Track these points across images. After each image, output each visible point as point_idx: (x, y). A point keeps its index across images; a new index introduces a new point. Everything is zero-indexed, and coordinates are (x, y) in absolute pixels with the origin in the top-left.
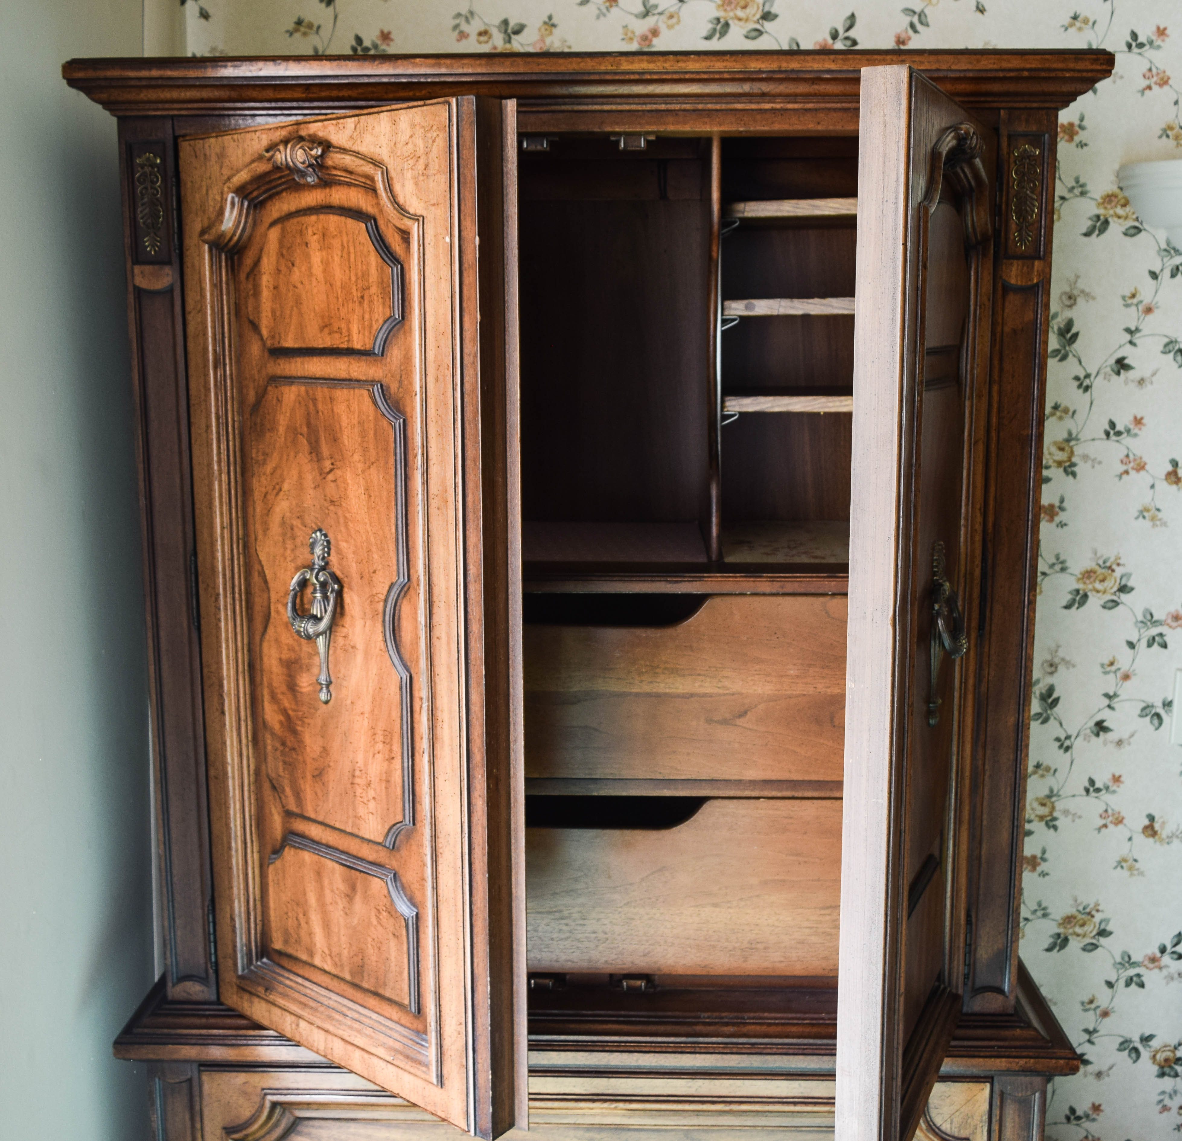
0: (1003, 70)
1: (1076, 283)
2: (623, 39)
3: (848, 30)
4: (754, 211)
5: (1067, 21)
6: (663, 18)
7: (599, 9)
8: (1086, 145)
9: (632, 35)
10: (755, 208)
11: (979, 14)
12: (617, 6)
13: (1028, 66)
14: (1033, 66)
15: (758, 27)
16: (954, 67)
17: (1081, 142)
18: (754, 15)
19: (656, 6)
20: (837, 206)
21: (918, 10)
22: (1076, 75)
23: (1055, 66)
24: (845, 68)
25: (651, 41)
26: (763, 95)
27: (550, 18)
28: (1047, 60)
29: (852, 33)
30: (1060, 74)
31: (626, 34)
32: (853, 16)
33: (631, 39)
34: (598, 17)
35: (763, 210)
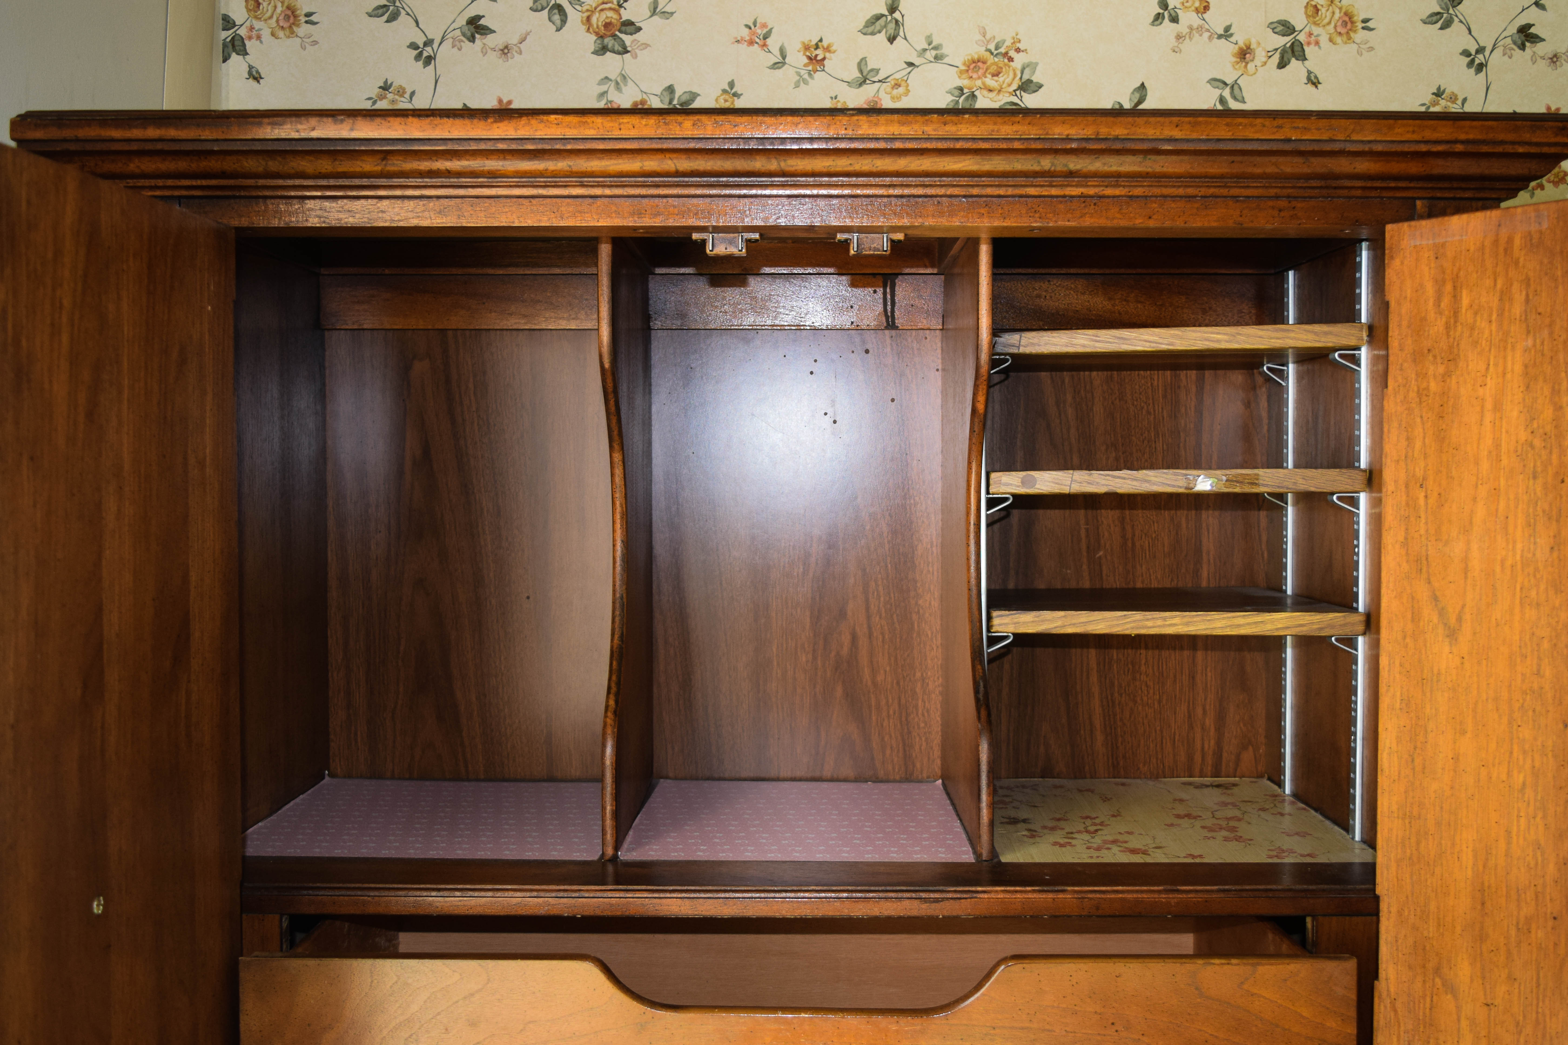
0: (1426, 142)
3: (1138, 103)
4: (1033, 344)
6: (884, 86)
10: (1035, 341)
11: (1311, 88)
12: (823, 70)
13: (1463, 137)
14: (1471, 136)
16: (1355, 137)
19: (877, 71)
20: (1156, 338)
21: (1230, 81)
22: (1533, 150)
23: (1501, 136)
24: (1194, 136)
26: (1071, 174)
27: (732, 84)
30: (1509, 149)
32: (1143, 87)
34: (797, 85)
35: (1046, 344)
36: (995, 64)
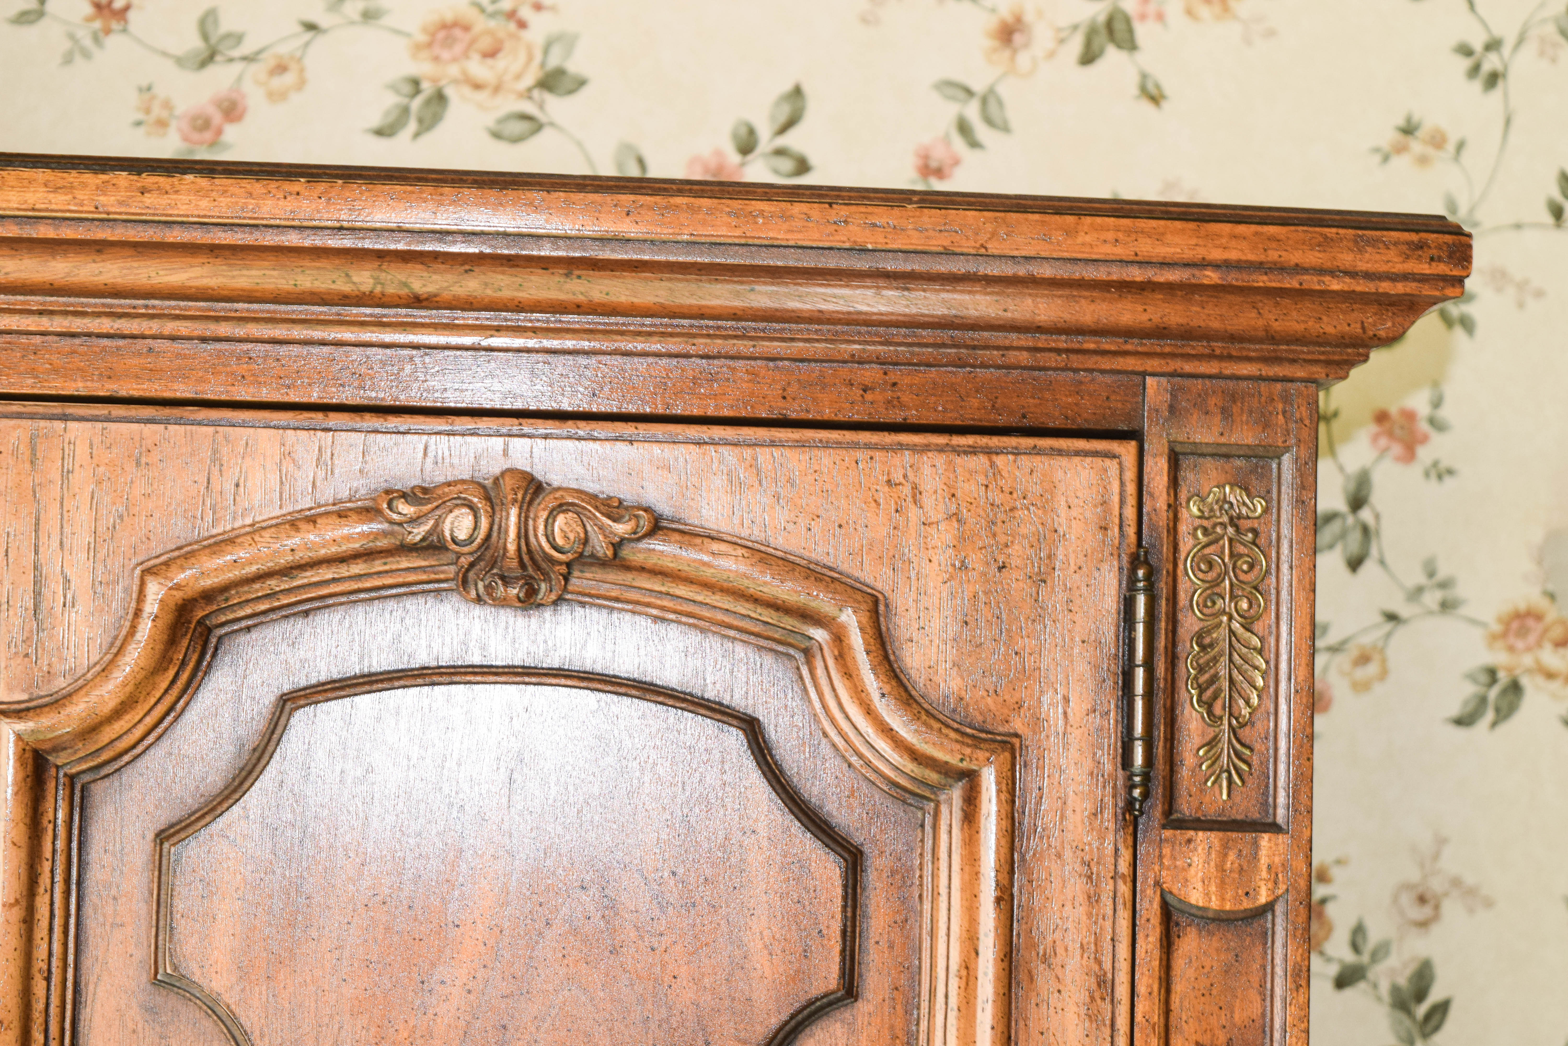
1: (1436, 856)
2: (138, 124)
3: (785, 128)
5: (1388, 136)
6: (253, 68)
7: (72, 37)
8: (1450, 472)
9: (164, 114)
11: (1147, 107)
12: (124, 31)
13: (1217, 255)
14: (1233, 255)
15: (529, 108)
16: (994, 248)
17: (1435, 464)
18: (518, 77)
19: (238, 38)
21: (979, 87)
22: (1361, 286)
23: (1295, 257)
25: (219, 132)
28: (1272, 238)
29: (793, 140)
30: (1312, 282)
31: (148, 111)
32: (797, 92)
33: (162, 124)
34: (68, 59)
36: (489, 32)
